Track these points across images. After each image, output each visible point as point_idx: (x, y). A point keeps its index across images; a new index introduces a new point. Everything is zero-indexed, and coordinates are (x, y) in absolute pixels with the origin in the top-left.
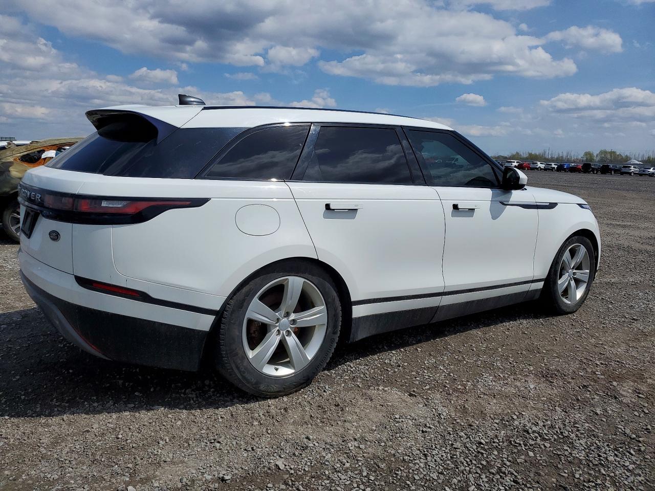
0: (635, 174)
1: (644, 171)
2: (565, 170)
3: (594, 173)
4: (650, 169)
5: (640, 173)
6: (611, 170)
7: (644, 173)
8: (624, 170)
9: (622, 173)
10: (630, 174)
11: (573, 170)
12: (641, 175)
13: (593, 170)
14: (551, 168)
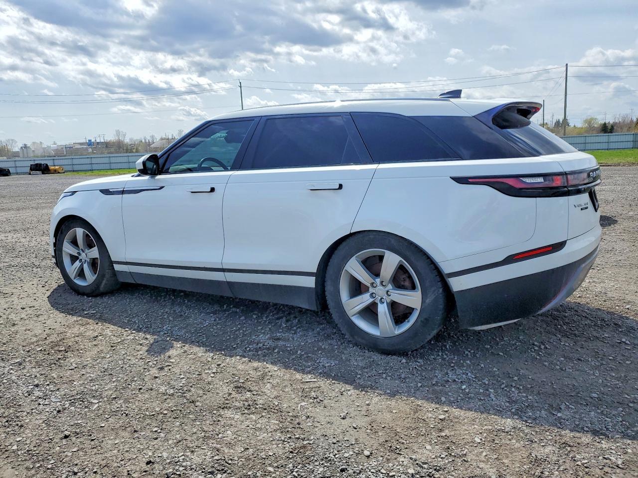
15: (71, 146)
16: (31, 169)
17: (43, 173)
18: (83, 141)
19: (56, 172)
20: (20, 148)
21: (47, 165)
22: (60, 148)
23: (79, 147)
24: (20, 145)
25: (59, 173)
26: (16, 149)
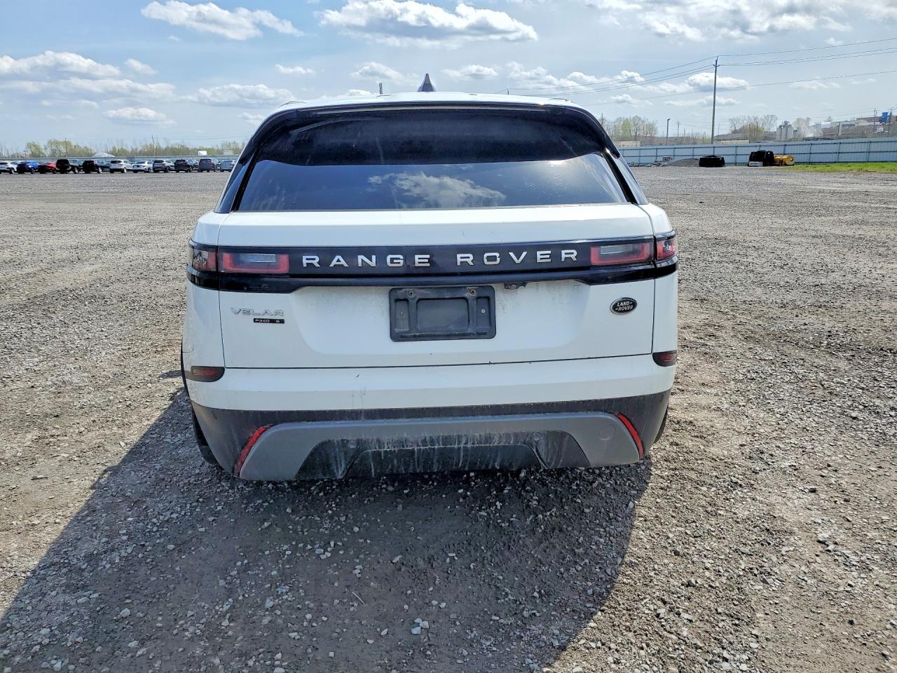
0: (128, 170)
1: (138, 166)
2: (30, 170)
3: (76, 173)
4: (144, 163)
5: (135, 169)
6: (98, 167)
7: (139, 168)
8: (113, 166)
9: (112, 171)
10: (122, 171)
11: (43, 169)
12: (135, 171)
13: (73, 168)
14: (8, 168)
15: (853, 123)
16: (751, 159)
17: (764, 165)
18: (871, 115)
19: (782, 163)
20: (778, 126)
21: (771, 153)
22: (834, 126)
23: (866, 124)
24: (780, 123)
25: (786, 165)
26: (774, 129)
